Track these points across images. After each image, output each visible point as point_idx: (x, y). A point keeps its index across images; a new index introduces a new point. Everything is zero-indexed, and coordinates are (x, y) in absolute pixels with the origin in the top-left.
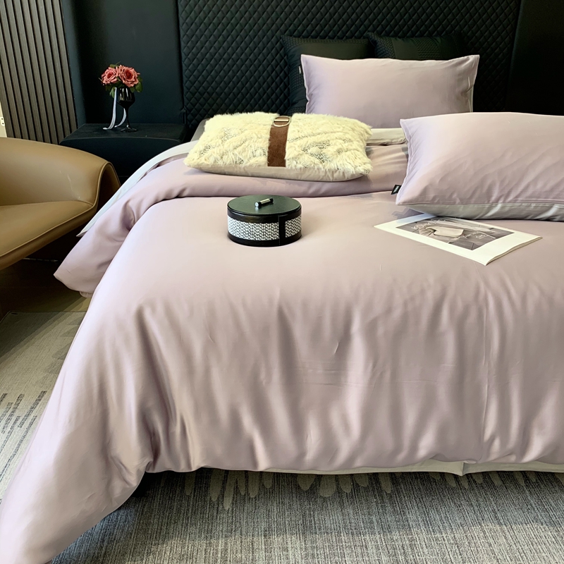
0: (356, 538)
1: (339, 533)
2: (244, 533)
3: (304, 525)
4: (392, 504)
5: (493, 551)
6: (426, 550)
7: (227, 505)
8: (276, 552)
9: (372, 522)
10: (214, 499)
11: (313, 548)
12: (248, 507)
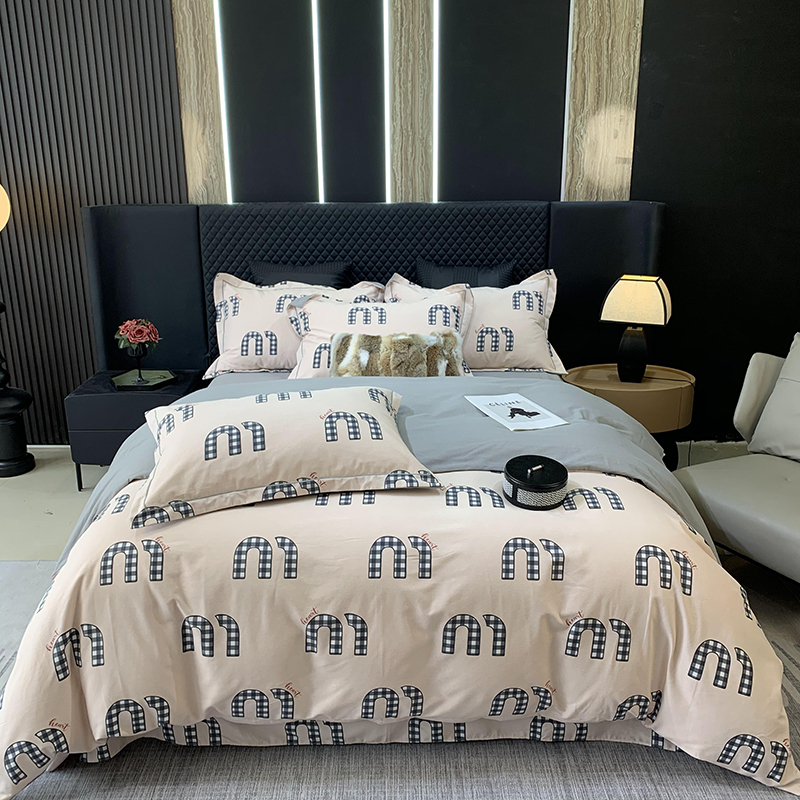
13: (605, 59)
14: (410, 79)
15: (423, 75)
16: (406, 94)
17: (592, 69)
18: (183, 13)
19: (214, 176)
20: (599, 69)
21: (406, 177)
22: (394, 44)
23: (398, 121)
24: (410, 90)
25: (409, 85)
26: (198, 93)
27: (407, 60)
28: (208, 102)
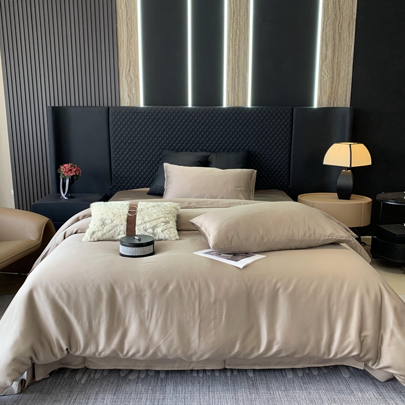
0: (138, 395)
1: (131, 394)
2: (87, 392)
3: (116, 390)
4: (162, 383)
5: (200, 402)
6: (169, 401)
7: (83, 381)
8: (99, 400)
9: (149, 389)
10: (77, 379)
11: (116, 399)
12: (93, 382)
13: (337, 35)
14: (237, 43)
15: (244, 42)
16: (235, 51)
17: (331, 40)
18: (121, 9)
19: (134, 92)
20: (334, 40)
21: (234, 94)
22: (229, 26)
23: (231, 65)
24: (237, 49)
25: (237, 47)
26: (127, 49)
27: (236, 34)
28: (132, 54)
